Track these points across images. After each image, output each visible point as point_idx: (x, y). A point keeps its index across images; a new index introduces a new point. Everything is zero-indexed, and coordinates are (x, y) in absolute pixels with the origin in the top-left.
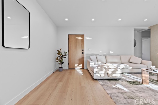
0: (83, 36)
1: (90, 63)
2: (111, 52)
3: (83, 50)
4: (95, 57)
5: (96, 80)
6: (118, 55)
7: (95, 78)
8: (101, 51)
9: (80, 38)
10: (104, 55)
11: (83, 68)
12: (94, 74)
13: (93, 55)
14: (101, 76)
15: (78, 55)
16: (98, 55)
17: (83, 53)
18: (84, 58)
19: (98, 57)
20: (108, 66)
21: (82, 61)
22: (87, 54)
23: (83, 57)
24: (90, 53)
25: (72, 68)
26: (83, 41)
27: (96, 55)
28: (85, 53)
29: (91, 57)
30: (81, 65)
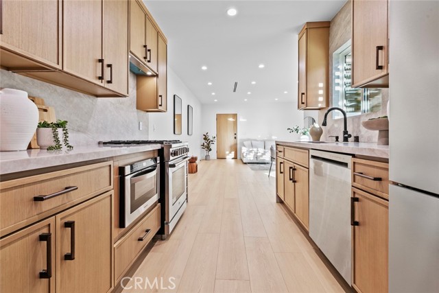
0: (235, 116)
1: (242, 149)
3: (235, 134)
4: (250, 142)
5: (245, 163)
9: (231, 119)
11: (235, 158)
12: (244, 158)
13: (248, 140)
14: (250, 159)
15: (229, 140)
16: (255, 140)
17: (235, 138)
18: (237, 144)
19: (254, 143)
20: (258, 151)
21: (235, 148)
22: (241, 140)
24: (245, 138)
25: (221, 158)
26: (235, 123)
28: (239, 137)
30: (233, 153)
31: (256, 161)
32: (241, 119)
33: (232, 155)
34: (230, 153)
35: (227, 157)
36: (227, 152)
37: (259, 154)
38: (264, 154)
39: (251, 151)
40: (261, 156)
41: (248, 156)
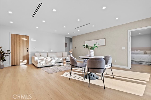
0: (27, 37)
1: (34, 58)
2: (52, 51)
3: (28, 49)
4: (39, 54)
5: (39, 68)
6: (55, 52)
7: (38, 67)
8: (44, 50)
9: (24, 39)
10: (46, 53)
12: (38, 64)
13: (37, 52)
14: (42, 65)
15: (23, 52)
16: (42, 52)
17: (28, 51)
19: (41, 54)
20: (47, 59)
21: (27, 58)
23: (28, 54)
24: (35, 51)
26: (28, 42)
27: (40, 52)
28: (30, 50)
29: (36, 54)
30: (26, 60)
31: (46, 65)
32: (32, 40)
33: (25, 62)
34: (24, 60)
35: (21, 64)
36: (21, 61)
37: (48, 61)
38: (51, 60)
39: (43, 59)
40: (50, 62)
41: (41, 63)
